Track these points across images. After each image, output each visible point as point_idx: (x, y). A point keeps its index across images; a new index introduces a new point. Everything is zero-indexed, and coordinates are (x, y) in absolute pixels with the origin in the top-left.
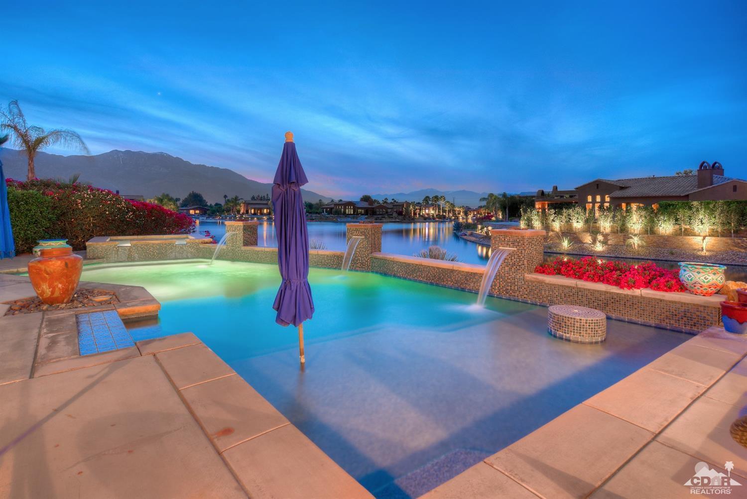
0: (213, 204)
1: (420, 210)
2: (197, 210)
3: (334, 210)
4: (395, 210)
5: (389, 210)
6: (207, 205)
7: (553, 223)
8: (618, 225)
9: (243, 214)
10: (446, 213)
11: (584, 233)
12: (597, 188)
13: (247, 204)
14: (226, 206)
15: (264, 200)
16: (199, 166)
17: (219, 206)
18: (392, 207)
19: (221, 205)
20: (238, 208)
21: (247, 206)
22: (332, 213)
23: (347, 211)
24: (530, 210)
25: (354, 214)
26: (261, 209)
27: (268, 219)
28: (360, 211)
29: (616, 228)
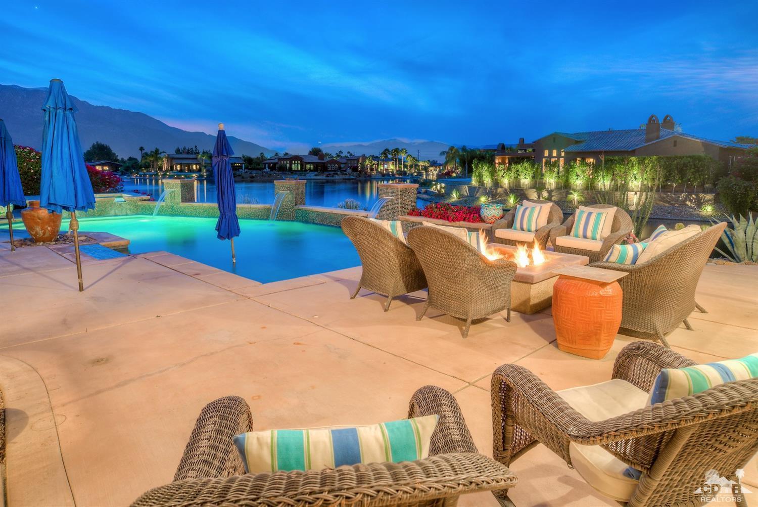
0: (126, 158)
1: (378, 164)
2: (106, 165)
3: (277, 166)
4: (349, 165)
5: (342, 166)
6: (117, 160)
7: (502, 179)
8: (562, 181)
9: (167, 171)
10: (407, 169)
11: (531, 190)
12: (554, 141)
13: (171, 159)
14: (143, 162)
15: (192, 154)
16: (102, 107)
17: (134, 161)
18: (345, 161)
19: (136, 159)
20: (160, 163)
21: (171, 162)
22: (276, 170)
23: (293, 166)
24: (482, 165)
25: (301, 170)
26: (188, 165)
27: (198, 177)
28: (308, 166)
29: (560, 184)
